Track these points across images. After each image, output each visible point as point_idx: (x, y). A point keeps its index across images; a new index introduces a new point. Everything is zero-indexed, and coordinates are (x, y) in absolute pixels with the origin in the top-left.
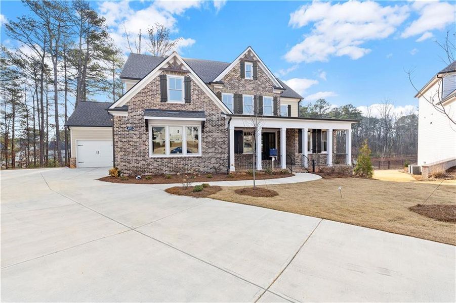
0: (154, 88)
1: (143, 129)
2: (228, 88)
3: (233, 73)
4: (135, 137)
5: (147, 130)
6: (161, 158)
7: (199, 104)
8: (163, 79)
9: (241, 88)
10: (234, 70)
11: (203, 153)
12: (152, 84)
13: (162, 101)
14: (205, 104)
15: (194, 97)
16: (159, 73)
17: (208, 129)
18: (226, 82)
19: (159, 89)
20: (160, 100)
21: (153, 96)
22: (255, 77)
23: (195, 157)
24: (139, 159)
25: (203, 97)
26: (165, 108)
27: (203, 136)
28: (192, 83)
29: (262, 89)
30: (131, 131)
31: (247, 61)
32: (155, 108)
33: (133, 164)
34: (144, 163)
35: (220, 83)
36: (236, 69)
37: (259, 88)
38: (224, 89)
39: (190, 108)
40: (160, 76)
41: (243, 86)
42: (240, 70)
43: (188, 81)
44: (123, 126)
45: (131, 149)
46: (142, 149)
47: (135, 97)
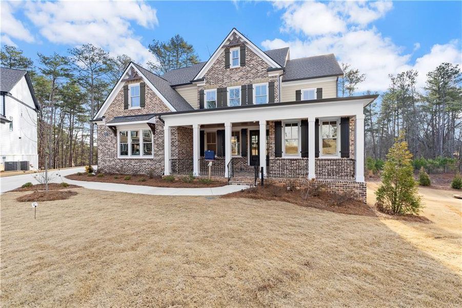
0: (120, 98)
1: (113, 135)
2: (212, 83)
3: (216, 66)
4: (109, 141)
5: (116, 135)
6: (124, 159)
7: (151, 106)
8: (126, 89)
9: (226, 81)
10: (218, 62)
11: (155, 155)
12: (118, 96)
13: (125, 109)
14: (156, 106)
15: (148, 101)
16: (123, 84)
17: (158, 131)
18: (208, 77)
19: (123, 99)
20: (123, 108)
21: (120, 105)
22: (243, 64)
23: (148, 159)
24: (111, 159)
26: (126, 115)
27: (155, 138)
28: (146, 88)
29: (252, 76)
30: (107, 137)
31: (232, 47)
32: (121, 116)
33: (108, 163)
34: (113, 163)
35: (202, 80)
36: (220, 59)
37: (249, 75)
38: (208, 84)
39: (144, 112)
40: (124, 87)
41: (229, 77)
42: (224, 60)
43: (143, 86)
44: (102, 133)
45: (107, 151)
46: (112, 151)
47: (109, 109)
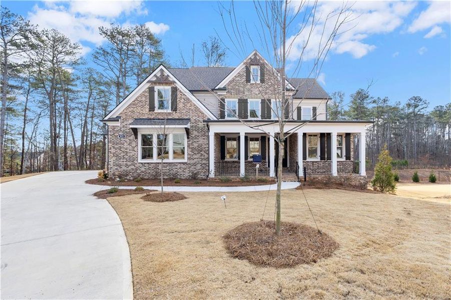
0: (143, 99)
1: (133, 137)
2: (233, 94)
3: (237, 79)
4: (125, 144)
5: (136, 138)
6: (148, 163)
7: (184, 111)
8: (151, 90)
9: (246, 93)
10: (239, 75)
11: (189, 159)
12: (141, 96)
13: (150, 111)
14: (191, 112)
15: (180, 105)
16: (148, 85)
17: (193, 135)
18: (230, 87)
19: (148, 100)
20: (147, 110)
21: (143, 106)
22: (262, 81)
23: (180, 163)
24: (129, 163)
25: (189, 105)
26: (152, 117)
27: (189, 143)
28: (178, 93)
29: (270, 92)
30: (122, 139)
31: (253, 65)
32: (144, 117)
33: (124, 168)
34: (133, 167)
35: (224, 89)
36: (241, 73)
37: (267, 91)
38: (228, 94)
39: (176, 115)
40: (149, 88)
41: (249, 90)
42: (245, 74)
43: (175, 90)
44: (116, 134)
45: (122, 154)
46: (131, 154)
47: (127, 109)
